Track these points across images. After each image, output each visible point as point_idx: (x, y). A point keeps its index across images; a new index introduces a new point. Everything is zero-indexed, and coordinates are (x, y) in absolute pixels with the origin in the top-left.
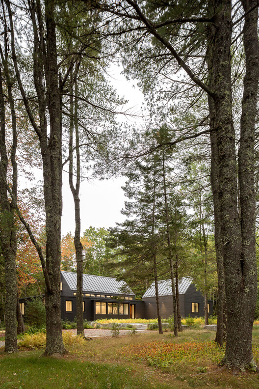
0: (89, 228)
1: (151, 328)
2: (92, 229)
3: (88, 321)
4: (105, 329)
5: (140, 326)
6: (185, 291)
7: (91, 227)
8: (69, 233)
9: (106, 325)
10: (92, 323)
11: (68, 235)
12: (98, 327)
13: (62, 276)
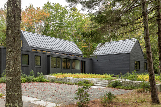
0: (47, 3)
1: (113, 85)
2: (49, 3)
3: (44, 74)
4: (60, 83)
5: (97, 81)
6: (130, 50)
7: (48, 2)
8: (31, 5)
9: (61, 79)
10: (47, 76)
11: (30, 7)
12: (53, 81)
13: (22, 34)
